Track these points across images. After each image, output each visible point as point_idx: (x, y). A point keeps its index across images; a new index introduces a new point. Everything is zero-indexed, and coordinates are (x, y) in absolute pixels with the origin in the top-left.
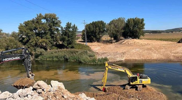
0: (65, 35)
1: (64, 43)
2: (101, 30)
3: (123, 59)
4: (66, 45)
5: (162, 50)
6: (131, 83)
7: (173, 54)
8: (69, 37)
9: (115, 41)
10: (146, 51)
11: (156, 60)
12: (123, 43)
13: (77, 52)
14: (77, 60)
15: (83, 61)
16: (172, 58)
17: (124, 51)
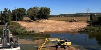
0: (4, 16)
1: (3, 22)
2: (23, 14)
3: (43, 31)
4: (4, 22)
5: (63, 26)
6: (61, 45)
7: (70, 29)
8: (6, 17)
9: (32, 21)
10: (55, 27)
11: (62, 32)
12: (40, 22)
13: (13, 27)
14: (14, 32)
15: (18, 33)
16: (70, 30)
17: (42, 27)
